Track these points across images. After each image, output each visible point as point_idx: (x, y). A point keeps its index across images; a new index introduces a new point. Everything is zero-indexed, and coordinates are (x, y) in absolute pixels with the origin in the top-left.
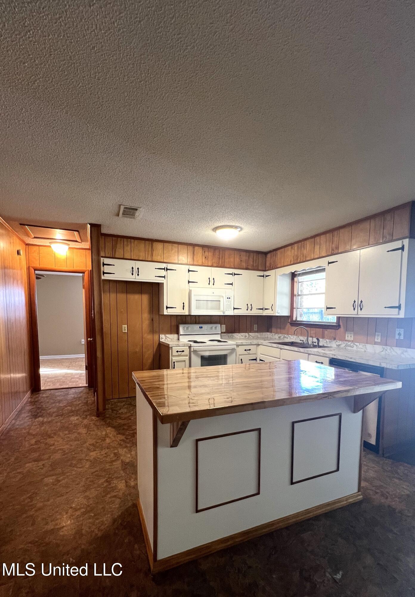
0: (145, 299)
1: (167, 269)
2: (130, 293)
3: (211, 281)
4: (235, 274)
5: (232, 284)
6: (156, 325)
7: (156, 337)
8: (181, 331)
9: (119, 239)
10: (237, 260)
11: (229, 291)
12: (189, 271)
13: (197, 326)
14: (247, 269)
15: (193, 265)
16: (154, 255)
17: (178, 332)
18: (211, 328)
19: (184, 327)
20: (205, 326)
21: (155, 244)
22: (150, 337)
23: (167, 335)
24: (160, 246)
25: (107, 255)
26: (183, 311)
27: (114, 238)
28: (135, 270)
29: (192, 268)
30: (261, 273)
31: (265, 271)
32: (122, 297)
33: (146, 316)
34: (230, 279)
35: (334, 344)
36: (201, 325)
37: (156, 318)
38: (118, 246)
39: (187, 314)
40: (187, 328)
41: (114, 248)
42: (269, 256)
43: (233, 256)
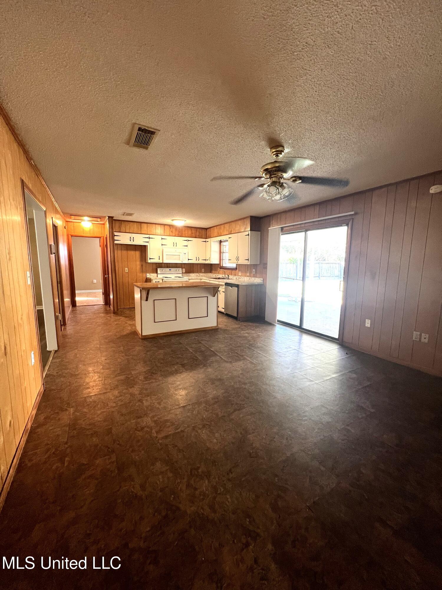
0: (138, 253)
1: (150, 238)
2: (129, 250)
3: (175, 244)
4: (188, 240)
5: (187, 246)
6: (144, 268)
7: (144, 275)
8: (159, 272)
9: (123, 222)
10: (190, 232)
11: (186, 250)
12: (162, 239)
13: (168, 269)
14: (196, 237)
15: (164, 235)
16: (142, 230)
17: (157, 273)
18: (176, 270)
19: (160, 270)
20: (172, 269)
21: (142, 224)
22: (141, 275)
23: (151, 274)
24: (145, 225)
25: (116, 231)
26: (159, 261)
27: (120, 222)
28: (132, 238)
29: (163, 237)
30: (204, 240)
31: (206, 238)
32: (125, 252)
33: (138, 263)
34: (186, 243)
35: (235, 278)
36: (170, 269)
37: (144, 264)
38: (122, 226)
39: (161, 262)
40: (162, 270)
41: (120, 227)
42: (208, 230)
43: (187, 230)
